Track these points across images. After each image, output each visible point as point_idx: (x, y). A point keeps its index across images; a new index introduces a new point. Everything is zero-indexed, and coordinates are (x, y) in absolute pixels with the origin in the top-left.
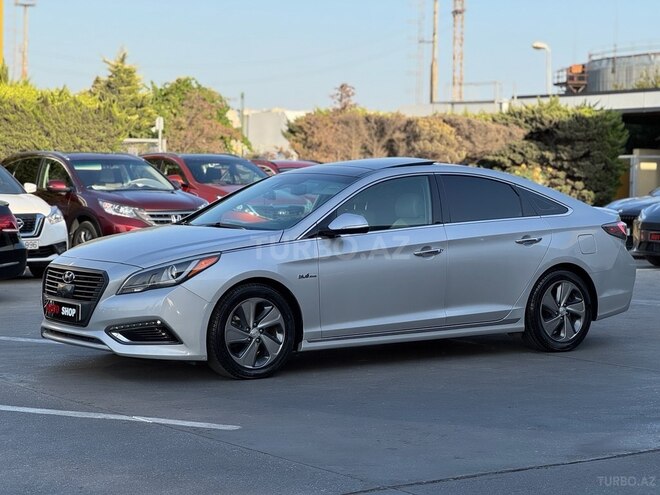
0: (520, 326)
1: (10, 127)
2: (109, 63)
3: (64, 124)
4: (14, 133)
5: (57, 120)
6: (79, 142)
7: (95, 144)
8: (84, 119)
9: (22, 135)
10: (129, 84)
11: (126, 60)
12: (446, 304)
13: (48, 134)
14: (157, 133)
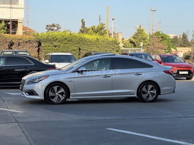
0: (135, 95)
1: (88, 46)
2: (136, 28)
3: (103, 45)
4: (90, 47)
5: (101, 44)
6: (107, 49)
7: (111, 50)
8: (109, 43)
9: (92, 48)
10: (141, 33)
11: (141, 27)
12: (112, 89)
13: (98, 48)
14: (141, 47)
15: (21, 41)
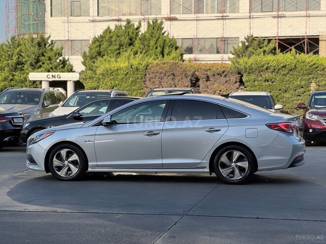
0: (207, 170)
12: (162, 158)
15: (209, 73)
